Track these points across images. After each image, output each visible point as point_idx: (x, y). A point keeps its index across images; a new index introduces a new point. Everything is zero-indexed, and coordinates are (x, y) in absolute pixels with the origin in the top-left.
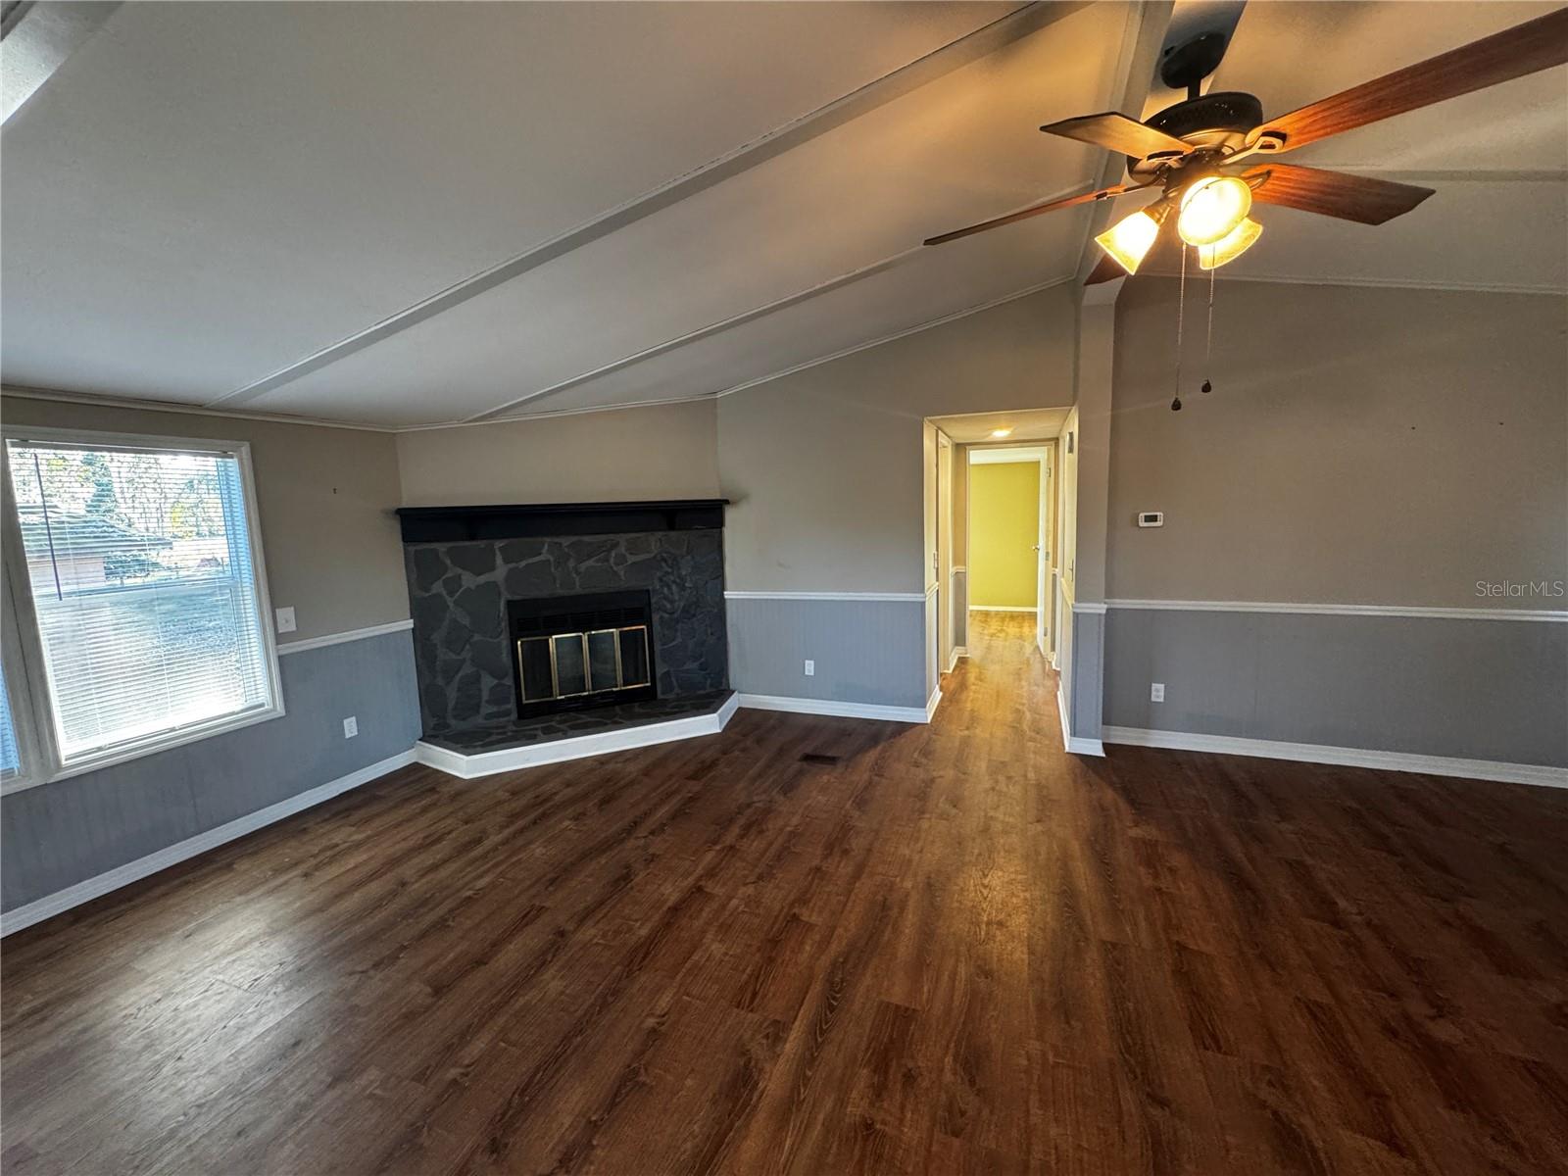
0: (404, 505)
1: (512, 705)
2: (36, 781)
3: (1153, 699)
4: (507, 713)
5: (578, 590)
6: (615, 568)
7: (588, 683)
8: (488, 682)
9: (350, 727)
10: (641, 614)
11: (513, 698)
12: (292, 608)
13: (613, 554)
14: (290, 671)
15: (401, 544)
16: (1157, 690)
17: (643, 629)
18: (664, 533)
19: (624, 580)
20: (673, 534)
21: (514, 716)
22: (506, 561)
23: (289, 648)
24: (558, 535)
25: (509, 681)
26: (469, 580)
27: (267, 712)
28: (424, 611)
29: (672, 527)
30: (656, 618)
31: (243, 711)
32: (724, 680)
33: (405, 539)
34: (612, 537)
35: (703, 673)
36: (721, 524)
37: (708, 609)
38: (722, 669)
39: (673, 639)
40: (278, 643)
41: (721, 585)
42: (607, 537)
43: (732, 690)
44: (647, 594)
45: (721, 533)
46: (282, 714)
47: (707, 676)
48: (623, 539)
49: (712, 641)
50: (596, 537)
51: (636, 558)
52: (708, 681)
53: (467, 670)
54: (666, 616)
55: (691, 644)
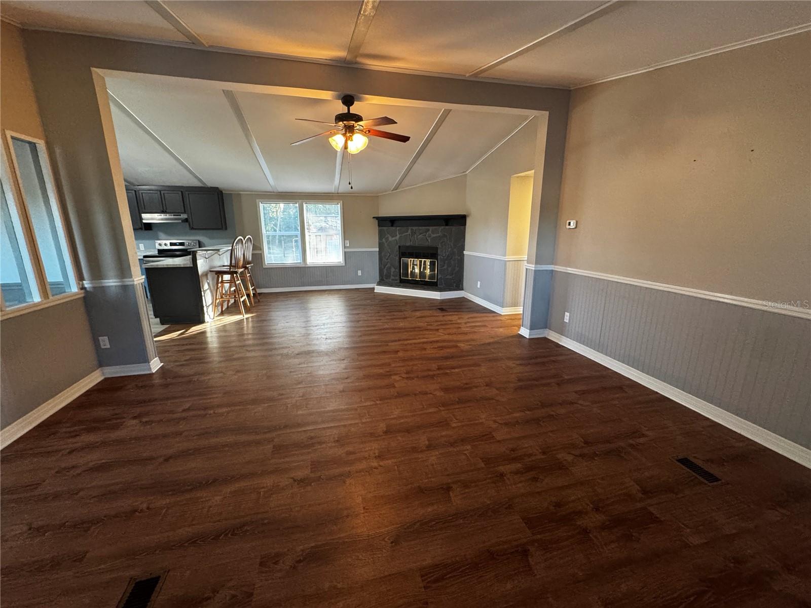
0: (381, 215)
1: (398, 278)
2: (304, 266)
3: (565, 320)
4: (396, 280)
5: (417, 245)
6: (428, 238)
7: (418, 277)
8: (393, 270)
9: (360, 273)
10: (435, 256)
11: (398, 275)
12: (348, 241)
13: (428, 233)
14: (346, 255)
15: (377, 227)
16: (567, 316)
17: (436, 261)
18: (444, 227)
19: (429, 243)
20: (447, 227)
21: (398, 281)
22: (399, 234)
23: (347, 250)
24: (413, 226)
25: (397, 270)
26: (390, 239)
27: (341, 264)
28: (381, 246)
29: (446, 224)
30: (439, 257)
31: (337, 262)
32: (461, 285)
33: (379, 226)
34: (428, 227)
35: (452, 281)
36: (465, 224)
37: (457, 257)
38: (460, 281)
39: (444, 266)
40: (345, 248)
41: (463, 248)
42: (426, 228)
43: (463, 290)
44: (437, 249)
45: (465, 228)
46: (344, 265)
47: (454, 282)
48: (431, 228)
49: (457, 270)
50: (423, 228)
51: (434, 235)
52: (455, 284)
53: (389, 265)
54: (442, 257)
55: (450, 269)
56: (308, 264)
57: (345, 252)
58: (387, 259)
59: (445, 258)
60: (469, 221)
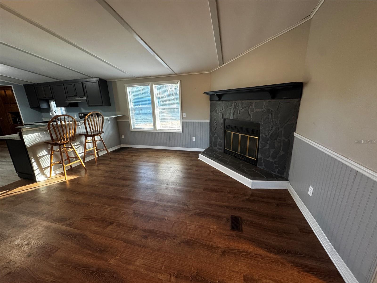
1: (223, 148)
2: (154, 131)
6: (250, 113)
7: (239, 150)
8: (219, 140)
9: (194, 139)
10: (256, 132)
11: (223, 146)
12: (185, 113)
13: (251, 108)
14: (183, 124)
17: (257, 138)
18: (270, 100)
19: (251, 118)
20: (273, 101)
22: (225, 107)
23: (184, 120)
25: (223, 141)
26: (218, 112)
27: (180, 131)
28: (211, 117)
29: (273, 97)
30: (261, 135)
31: (177, 130)
32: (285, 173)
33: (210, 100)
34: (251, 101)
35: (275, 165)
36: (300, 96)
37: (283, 138)
38: (285, 168)
39: (265, 146)
40: (182, 119)
41: (293, 128)
42: (249, 101)
43: (287, 180)
44: (259, 125)
45: (299, 102)
46: (182, 132)
47: (276, 168)
48: (254, 102)
49: (282, 154)
50: (247, 101)
51: (257, 110)
52: (277, 170)
53: (216, 135)
54: (264, 136)
55: (272, 151)
56: (157, 130)
57: (183, 122)
58: (215, 130)
59: (268, 137)
60: (306, 92)
